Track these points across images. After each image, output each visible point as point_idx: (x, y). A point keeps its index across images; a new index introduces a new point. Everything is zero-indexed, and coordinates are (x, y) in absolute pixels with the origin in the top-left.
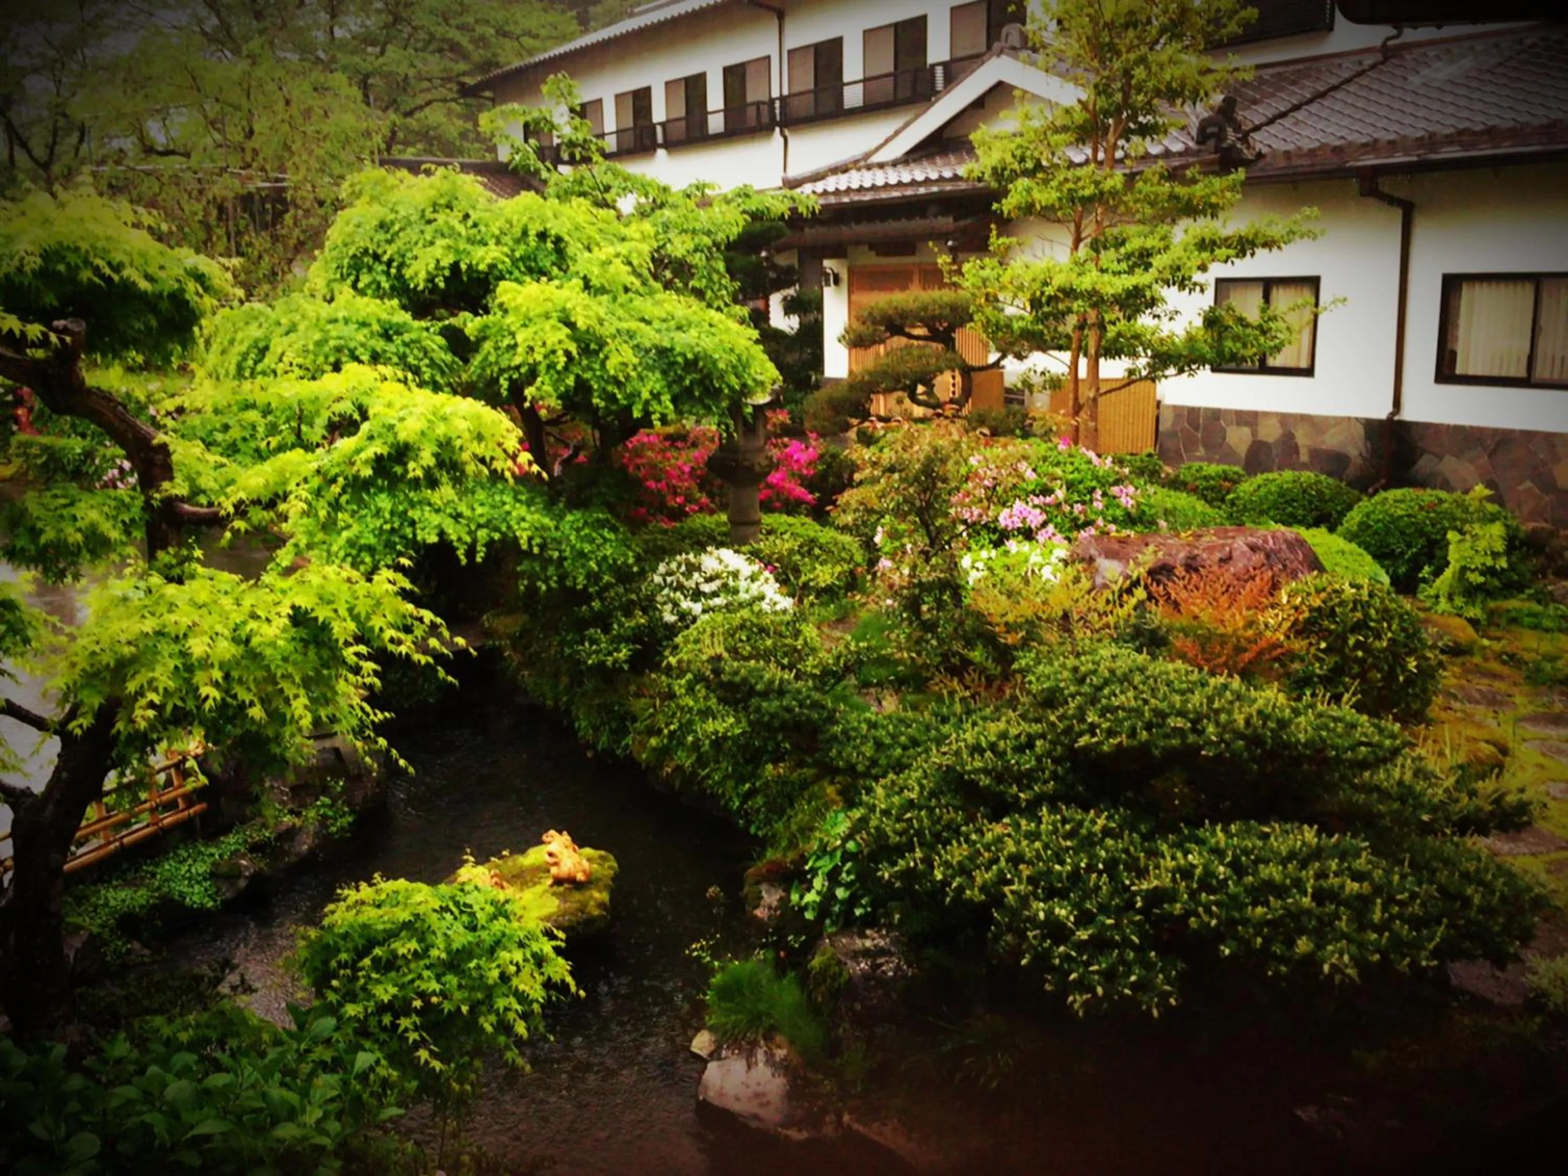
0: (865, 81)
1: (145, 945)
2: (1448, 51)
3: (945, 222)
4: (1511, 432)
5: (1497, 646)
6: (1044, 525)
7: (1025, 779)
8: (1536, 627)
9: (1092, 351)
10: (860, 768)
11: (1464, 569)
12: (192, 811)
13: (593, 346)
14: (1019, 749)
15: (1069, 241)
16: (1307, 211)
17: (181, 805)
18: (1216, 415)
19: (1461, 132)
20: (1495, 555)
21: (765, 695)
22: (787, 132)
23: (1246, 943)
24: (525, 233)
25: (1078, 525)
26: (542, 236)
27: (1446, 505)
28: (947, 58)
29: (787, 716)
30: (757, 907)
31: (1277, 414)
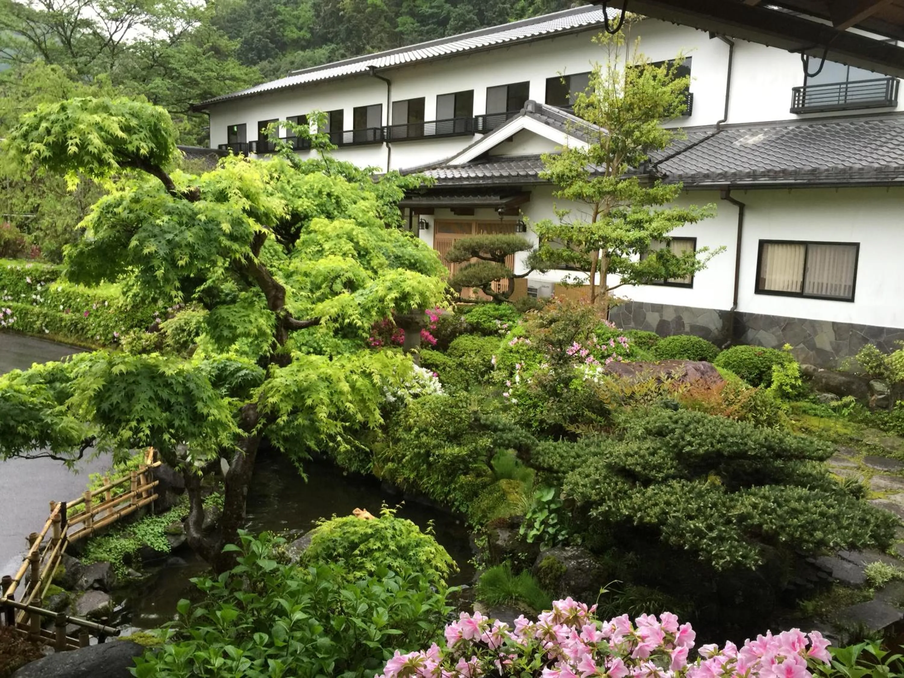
0: (436, 122)
1: (137, 570)
2: (750, 130)
3: (495, 200)
4: (794, 319)
5: (799, 424)
6: (588, 355)
7: (659, 468)
8: (816, 415)
9: (604, 269)
10: (555, 467)
11: (782, 385)
12: (151, 498)
13: (362, 253)
14: (653, 454)
15: (592, 213)
16: (710, 205)
17: (144, 495)
18: (641, 305)
19: (769, 171)
20: (796, 378)
21: (503, 430)
22: (390, 145)
23: (792, 536)
24: (320, 192)
25: (604, 357)
26: (329, 195)
27: (767, 354)
28: (484, 113)
29: (517, 441)
30: (498, 540)
31: (673, 306)
